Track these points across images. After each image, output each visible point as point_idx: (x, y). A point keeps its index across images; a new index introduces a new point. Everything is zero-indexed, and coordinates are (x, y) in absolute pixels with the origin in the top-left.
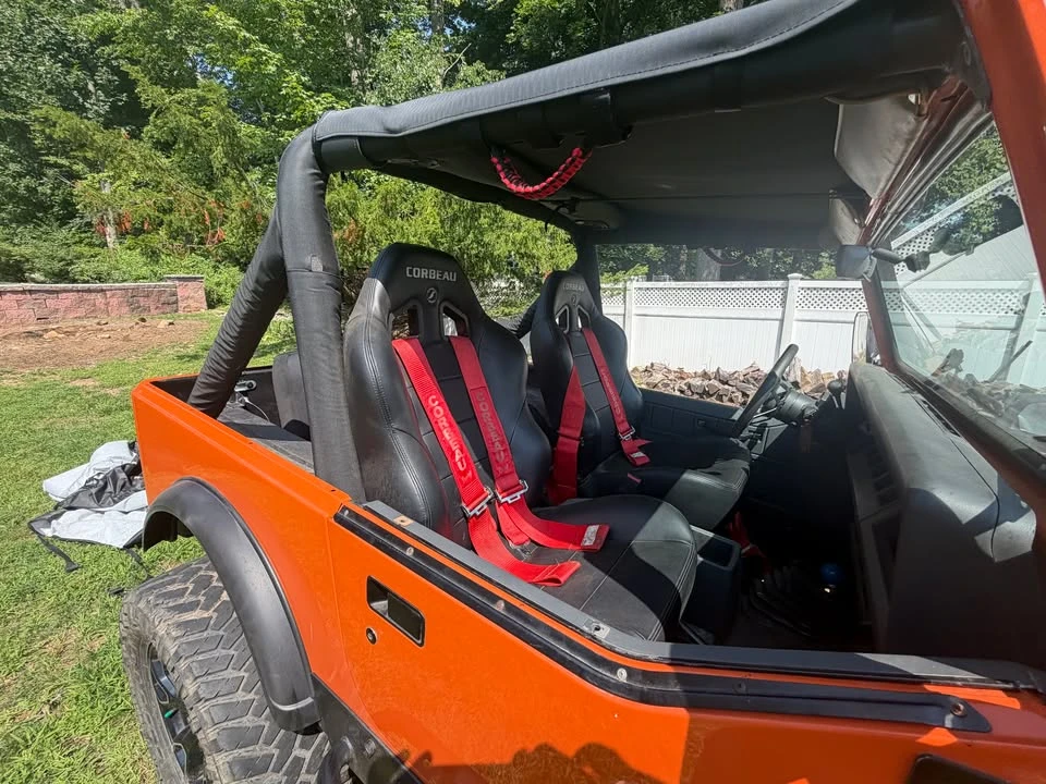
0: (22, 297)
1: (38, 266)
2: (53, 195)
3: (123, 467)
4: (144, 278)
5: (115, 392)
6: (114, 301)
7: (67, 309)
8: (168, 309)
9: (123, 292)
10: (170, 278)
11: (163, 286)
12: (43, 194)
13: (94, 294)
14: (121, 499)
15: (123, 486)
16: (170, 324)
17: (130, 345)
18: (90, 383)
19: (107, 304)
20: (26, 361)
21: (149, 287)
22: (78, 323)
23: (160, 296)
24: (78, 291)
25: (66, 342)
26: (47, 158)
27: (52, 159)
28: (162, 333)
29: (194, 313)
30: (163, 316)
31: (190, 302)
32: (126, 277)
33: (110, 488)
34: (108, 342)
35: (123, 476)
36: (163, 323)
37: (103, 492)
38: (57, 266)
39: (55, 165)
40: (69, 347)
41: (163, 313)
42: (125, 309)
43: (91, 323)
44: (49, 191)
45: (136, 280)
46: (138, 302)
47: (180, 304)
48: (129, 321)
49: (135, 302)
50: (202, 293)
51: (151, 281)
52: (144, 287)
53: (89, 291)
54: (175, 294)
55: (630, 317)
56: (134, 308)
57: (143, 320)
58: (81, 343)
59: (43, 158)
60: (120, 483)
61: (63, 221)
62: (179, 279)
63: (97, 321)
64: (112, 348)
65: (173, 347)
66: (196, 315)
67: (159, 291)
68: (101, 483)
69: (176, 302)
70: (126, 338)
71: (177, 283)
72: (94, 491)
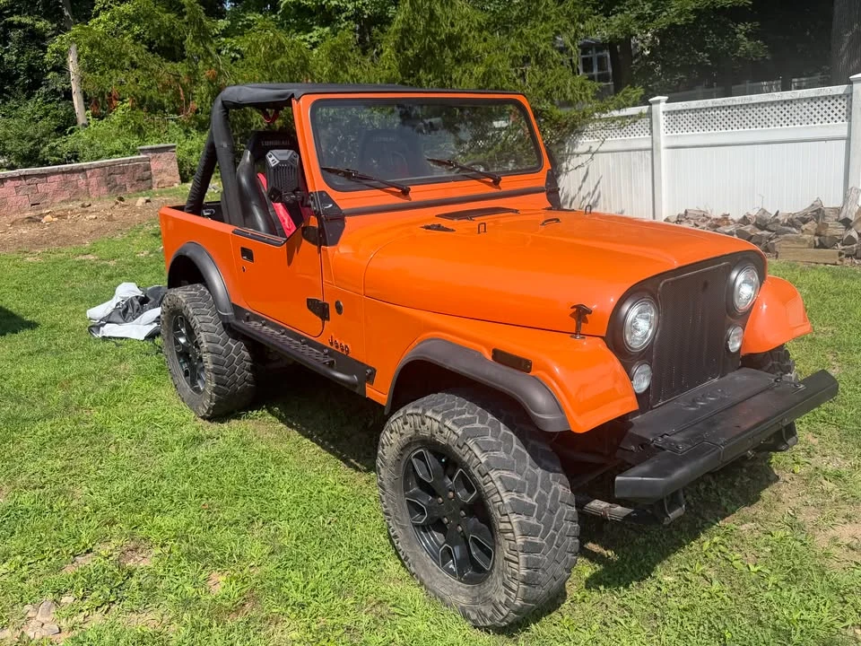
0: (18, 183)
1: (9, 148)
2: (17, 61)
3: (137, 297)
4: (117, 152)
5: (112, 263)
6: (93, 181)
7: (56, 193)
8: (143, 185)
9: (101, 170)
10: (142, 150)
11: (138, 160)
12: (9, 62)
13: (76, 175)
14: (137, 317)
15: (138, 310)
16: (148, 201)
17: (115, 225)
18: (91, 257)
19: (87, 185)
20: (36, 242)
21: (124, 162)
22: (65, 206)
23: (135, 172)
24: (63, 173)
25: (62, 224)
26: (11, 19)
27: (16, 18)
28: (140, 212)
29: (167, 188)
30: (139, 194)
31: (164, 176)
32: (101, 152)
33: (130, 311)
34: (96, 223)
35: (137, 303)
36: (141, 201)
37: (127, 312)
38: (27, 146)
39: (20, 25)
40: (65, 228)
41: (138, 191)
42: (104, 189)
43: (76, 205)
44: (14, 58)
45: (110, 155)
46: (115, 180)
47: (153, 179)
48: (109, 202)
49: (113, 181)
50: (175, 165)
51: (125, 156)
52: (120, 162)
53: (72, 172)
54: (148, 168)
55: (659, 151)
56: (112, 187)
57: (121, 199)
58: (74, 225)
59: (8, 19)
60: (136, 308)
61: (30, 91)
62: (152, 150)
63: (80, 203)
64: (99, 228)
65: (152, 224)
66: (170, 191)
67: (133, 167)
68: (125, 306)
69: (150, 178)
70: (110, 219)
71: (150, 155)
72: (121, 310)
